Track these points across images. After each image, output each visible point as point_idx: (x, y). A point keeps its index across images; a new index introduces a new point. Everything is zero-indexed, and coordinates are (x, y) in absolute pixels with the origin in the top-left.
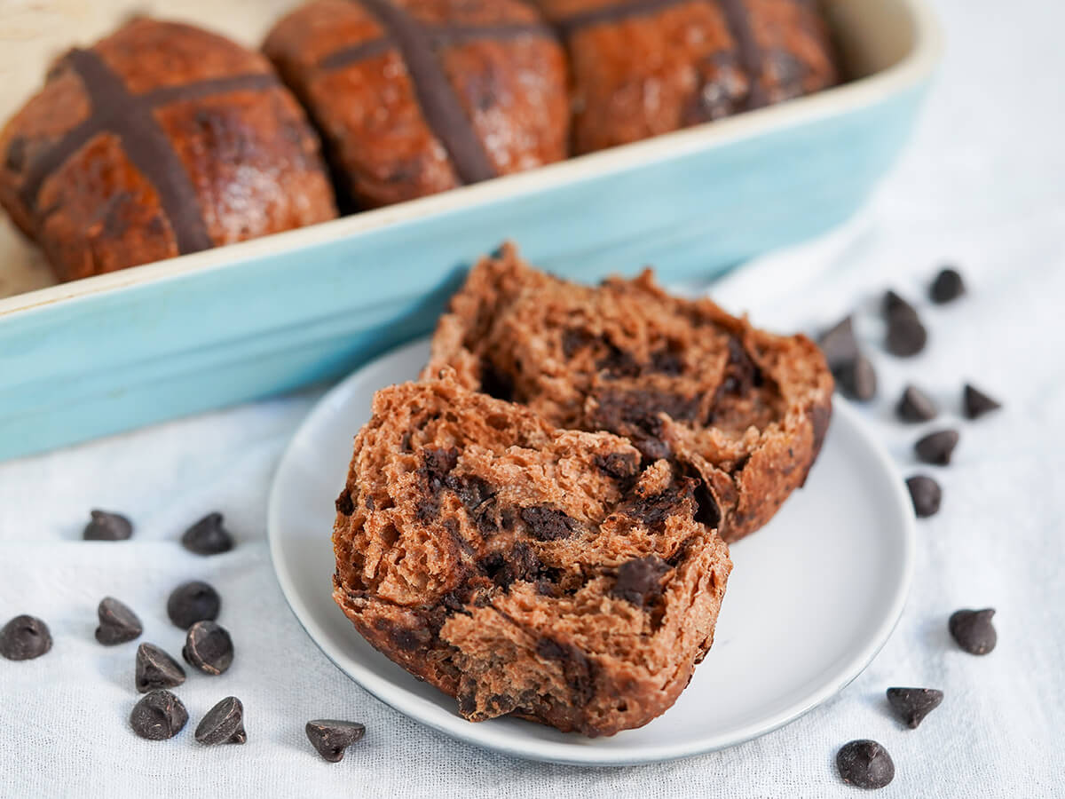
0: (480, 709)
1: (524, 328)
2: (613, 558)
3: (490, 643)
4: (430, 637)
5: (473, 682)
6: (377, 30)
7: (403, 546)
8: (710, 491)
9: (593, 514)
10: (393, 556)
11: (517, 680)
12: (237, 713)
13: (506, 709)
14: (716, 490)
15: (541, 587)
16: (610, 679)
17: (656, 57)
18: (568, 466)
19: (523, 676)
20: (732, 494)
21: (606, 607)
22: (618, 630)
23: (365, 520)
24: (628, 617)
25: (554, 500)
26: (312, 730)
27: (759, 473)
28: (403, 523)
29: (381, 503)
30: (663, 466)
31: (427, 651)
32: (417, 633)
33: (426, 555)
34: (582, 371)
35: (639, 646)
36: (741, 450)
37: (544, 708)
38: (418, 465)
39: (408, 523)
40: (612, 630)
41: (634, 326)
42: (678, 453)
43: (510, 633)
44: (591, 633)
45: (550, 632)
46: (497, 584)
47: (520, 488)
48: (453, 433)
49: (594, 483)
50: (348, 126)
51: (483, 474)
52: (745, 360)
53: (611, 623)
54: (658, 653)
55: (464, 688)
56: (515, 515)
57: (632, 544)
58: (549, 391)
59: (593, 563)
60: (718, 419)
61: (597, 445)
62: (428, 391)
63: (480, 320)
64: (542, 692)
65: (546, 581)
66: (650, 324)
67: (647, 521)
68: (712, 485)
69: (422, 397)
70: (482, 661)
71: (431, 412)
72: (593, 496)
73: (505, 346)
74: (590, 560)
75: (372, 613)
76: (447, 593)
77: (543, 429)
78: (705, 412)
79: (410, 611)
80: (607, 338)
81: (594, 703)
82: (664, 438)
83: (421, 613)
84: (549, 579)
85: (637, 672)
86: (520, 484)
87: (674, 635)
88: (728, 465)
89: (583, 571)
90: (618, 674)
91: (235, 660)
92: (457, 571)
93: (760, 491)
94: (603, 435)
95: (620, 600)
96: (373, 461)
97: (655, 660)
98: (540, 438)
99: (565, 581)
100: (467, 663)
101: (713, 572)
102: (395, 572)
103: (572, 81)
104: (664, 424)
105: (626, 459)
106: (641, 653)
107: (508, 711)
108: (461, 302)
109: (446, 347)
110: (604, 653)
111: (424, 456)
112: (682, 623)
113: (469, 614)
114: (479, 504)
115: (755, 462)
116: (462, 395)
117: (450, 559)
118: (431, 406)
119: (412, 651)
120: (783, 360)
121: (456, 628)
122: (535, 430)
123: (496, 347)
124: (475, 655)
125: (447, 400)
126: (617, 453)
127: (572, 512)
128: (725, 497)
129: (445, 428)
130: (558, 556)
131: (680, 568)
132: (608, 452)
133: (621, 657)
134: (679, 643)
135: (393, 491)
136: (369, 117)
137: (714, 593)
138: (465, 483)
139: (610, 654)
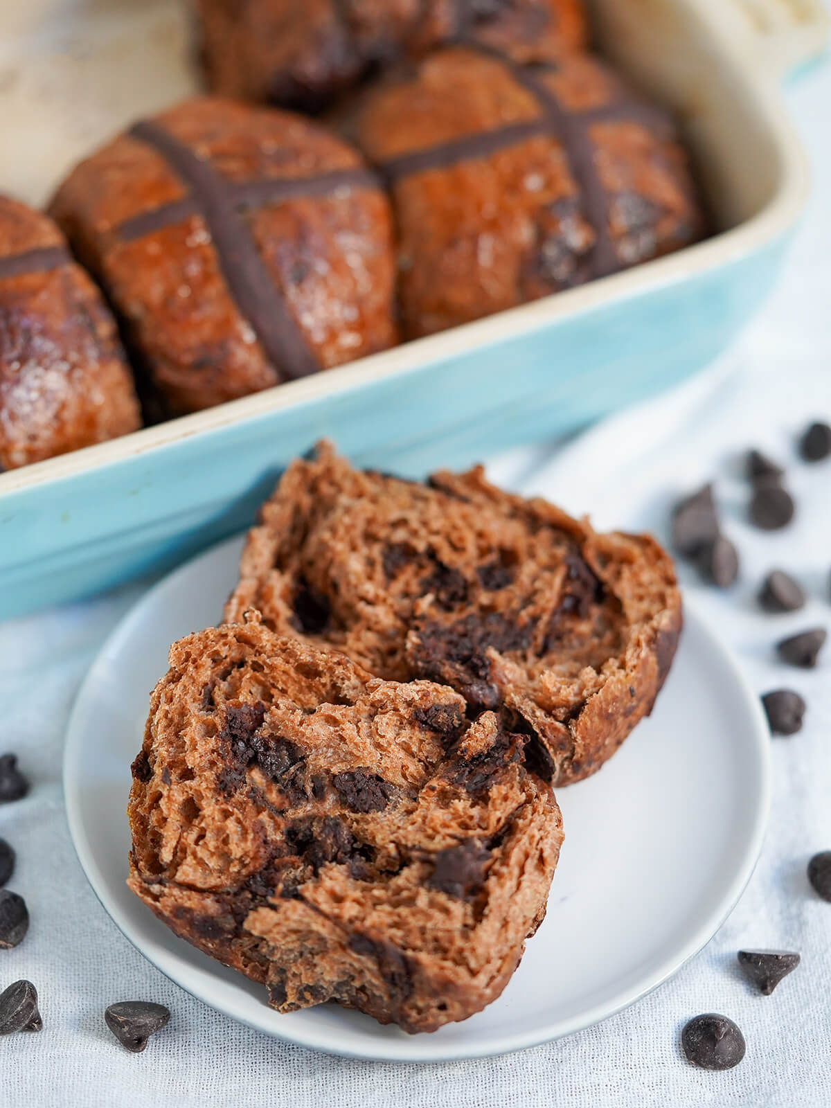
0: (291, 999)
1: (340, 546)
2: (431, 838)
3: (299, 934)
4: (235, 924)
5: (282, 971)
6: (178, 191)
7: (203, 825)
8: (543, 742)
9: (412, 776)
10: (192, 836)
11: (329, 972)
12: (30, 1003)
13: (319, 999)
14: (549, 740)
15: (354, 868)
16: (428, 979)
17: (490, 209)
18: (385, 722)
19: (336, 967)
20: (566, 743)
21: (422, 900)
22: (436, 925)
23: (160, 796)
24: (446, 911)
25: (369, 764)
26: (112, 1019)
27: (596, 719)
28: (203, 797)
29: (179, 771)
30: (489, 720)
31: (232, 939)
32: (221, 920)
33: (228, 836)
34: (406, 594)
35: (459, 943)
36: (576, 695)
37: (361, 999)
38: (220, 729)
39: (208, 798)
40: (429, 925)
41: (461, 539)
42: (507, 699)
43: (321, 927)
44: (406, 927)
45: (362, 929)
46: (307, 861)
47: (331, 750)
48: (260, 683)
49: (414, 738)
50: (147, 306)
51: (291, 736)
52: (585, 574)
53: (429, 917)
54: (480, 950)
55: (273, 977)
56: (326, 781)
57: (454, 819)
58: (368, 620)
59: (410, 844)
60: (554, 644)
61: (417, 698)
62: (231, 638)
63: (294, 529)
64: (357, 984)
65: (360, 861)
66: (480, 535)
67: (470, 790)
68: (545, 736)
69: (225, 644)
70: (291, 950)
71: (235, 661)
72: (413, 755)
73: (321, 564)
74: (407, 840)
75: (169, 902)
76: (252, 875)
77: (358, 676)
78: (540, 640)
79: (212, 897)
80: (432, 553)
81: (412, 1001)
82: (492, 680)
83: (224, 900)
84: (363, 858)
85: (456, 974)
86: (331, 747)
87: (498, 925)
88: (561, 713)
89: (399, 852)
90: (436, 976)
91: (31, 927)
92: (262, 850)
93: (598, 738)
94: (424, 684)
95: (438, 892)
96: (171, 720)
97: (476, 957)
98: (355, 688)
99: (380, 861)
100: (276, 952)
101: (542, 851)
102: (194, 854)
103: (397, 236)
104: (492, 664)
105: (449, 710)
106: (461, 951)
107: (321, 1002)
108: (272, 511)
109: (255, 567)
110: (421, 950)
111: (226, 718)
112: (507, 912)
113: (274, 908)
114: (288, 769)
115: (591, 711)
116: (268, 641)
117: (254, 839)
118: (234, 654)
119: (216, 938)
120: (626, 573)
121: (260, 921)
122: (349, 679)
123: (311, 563)
124: (283, 945)
125: (253, 646)
126: (438, 705)
127: (389, 776)
128: (560, 746)
129: (251, 678)
130: (372, 833)
131: (505, 847)
132: (429, 705)
133: (440, 955)
134: (504, 935)
135: (192, 760)
136: (170, 295)
137: (543, 871)
138: (272, 744)
139: (429, 953)
